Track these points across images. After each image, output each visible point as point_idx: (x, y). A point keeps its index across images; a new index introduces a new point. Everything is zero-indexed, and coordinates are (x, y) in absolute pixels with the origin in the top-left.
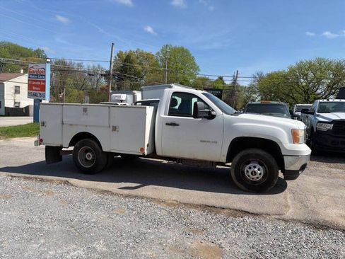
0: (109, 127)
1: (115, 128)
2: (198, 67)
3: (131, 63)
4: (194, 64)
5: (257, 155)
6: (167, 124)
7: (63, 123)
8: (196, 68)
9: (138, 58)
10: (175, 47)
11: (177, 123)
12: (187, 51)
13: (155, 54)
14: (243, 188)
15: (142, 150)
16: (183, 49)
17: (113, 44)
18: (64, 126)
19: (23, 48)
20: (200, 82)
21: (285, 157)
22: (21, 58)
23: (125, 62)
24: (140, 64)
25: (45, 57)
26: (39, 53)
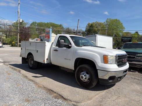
0: (36, 51)
2: (124, 27)
3: (93, 27)
4: (122, 26)
5: (85, 68)
6: (54, 50)
7: (25, 49)
8: (123, 28)
9: (96, 25)
10: (113, 19)
12: (119, 21)
13: (103, 23)
15: (44, 61)
16: (117, 20)
17: (79, 20)
19: (56, 24)
20: (125, 35)
21: (98, 71)
22: (55, 28)
23: (90, 27)
24: (97, 28)
25: (63, 27)
26: (60, 26)
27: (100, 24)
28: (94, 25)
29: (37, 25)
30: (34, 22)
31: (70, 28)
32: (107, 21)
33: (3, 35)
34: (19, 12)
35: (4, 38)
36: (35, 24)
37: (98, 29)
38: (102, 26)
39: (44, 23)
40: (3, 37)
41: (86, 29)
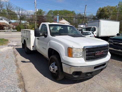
7: (23, 36)
17: (86, 5)
23: (101, 12)
24: (108, 12)
25: (75, 13)
26: (73, 12)
27: (112, 8)
28: (105, 9)
29: (53, 13)
30: (50, 11)
31: (81, 14)
32: (119, 5)
33: (27, 23)
34: (36, 2)
35: (29, 25)
36: (52, 12)
37: (109, 14)
38: (114, 10)
39: (59, 11)
40: (27, 25)
41: (97, 14)
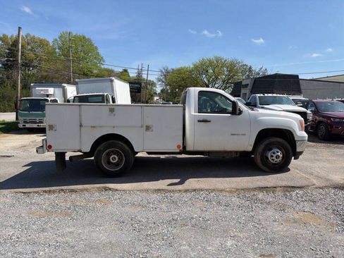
0: (142, 127)
1: (148, 128)
2: (102, 58)
4: (98, 54)
6: (199, 121)
7: (81, 126)
11: (208, 119)
14: (267, 170)
15: (180, 146)
16: (84, 37)
17: (20, 28)
18: (82, 128)
21: (296, 142)
